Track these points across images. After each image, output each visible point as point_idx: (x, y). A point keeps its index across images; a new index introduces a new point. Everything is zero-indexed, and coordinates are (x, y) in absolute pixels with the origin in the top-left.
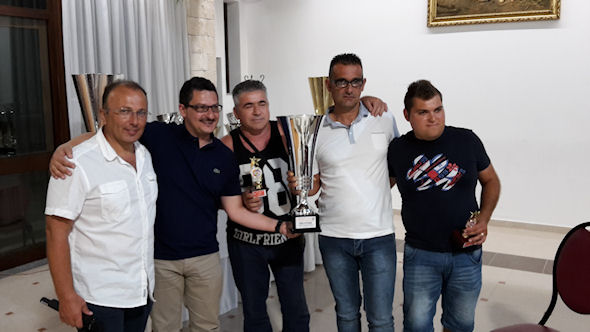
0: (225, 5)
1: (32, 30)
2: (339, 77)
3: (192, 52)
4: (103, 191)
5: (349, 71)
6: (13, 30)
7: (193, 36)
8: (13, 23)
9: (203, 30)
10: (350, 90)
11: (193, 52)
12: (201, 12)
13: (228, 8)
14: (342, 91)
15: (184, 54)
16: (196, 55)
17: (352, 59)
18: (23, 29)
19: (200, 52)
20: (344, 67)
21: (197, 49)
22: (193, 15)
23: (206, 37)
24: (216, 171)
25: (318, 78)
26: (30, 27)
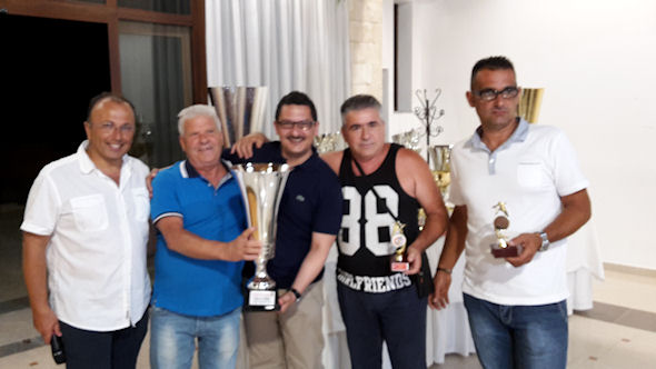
0: (396, 7)
1: (175, 38)
2: (484, 87)
3: (353, 62)
4: (74, 205)
5: (498, 80)
6: (155, 39)
7: (356, 42)
8: (155, 31)
9: (367, 36)
10: (501, 103)
11: (356, 63)
12: (367, 14)
13: (400, 10)
14: (490, 105)
15: (344, 65)
16: (358, 66)
17: (501, 63)
18: (166, 38)
19: (363, 62)
20: (490, 72)
21: (360, 57)
22: (356, 17)
23: (371, 44)
24: (301, 198)
25: (530, 90)
26: (173, 35)
